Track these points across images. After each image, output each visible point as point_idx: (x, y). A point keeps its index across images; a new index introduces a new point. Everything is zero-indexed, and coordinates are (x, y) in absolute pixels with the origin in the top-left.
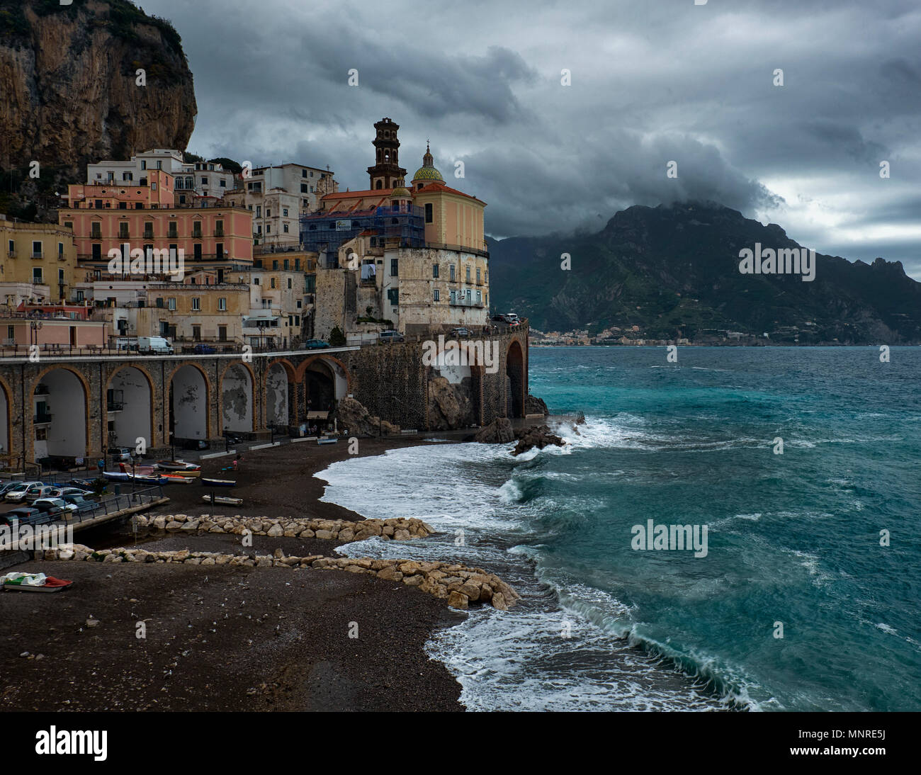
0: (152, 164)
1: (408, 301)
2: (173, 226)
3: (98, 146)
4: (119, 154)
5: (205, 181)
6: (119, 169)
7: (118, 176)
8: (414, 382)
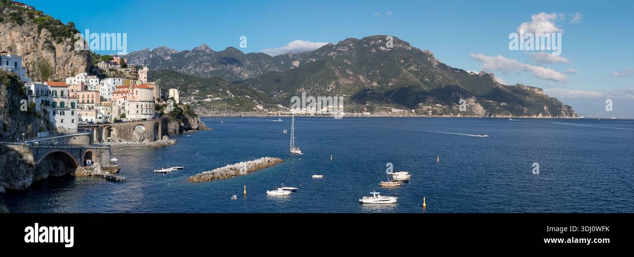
0: (80, 77)
1: (131, 113)
2: (83, 96)
3: (69, 73)
4: (73, 75)
5: (92, 81)
6: (72, 79)
7: (73, 81)
8: (130, 132)
